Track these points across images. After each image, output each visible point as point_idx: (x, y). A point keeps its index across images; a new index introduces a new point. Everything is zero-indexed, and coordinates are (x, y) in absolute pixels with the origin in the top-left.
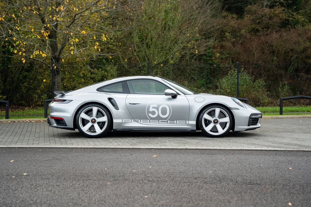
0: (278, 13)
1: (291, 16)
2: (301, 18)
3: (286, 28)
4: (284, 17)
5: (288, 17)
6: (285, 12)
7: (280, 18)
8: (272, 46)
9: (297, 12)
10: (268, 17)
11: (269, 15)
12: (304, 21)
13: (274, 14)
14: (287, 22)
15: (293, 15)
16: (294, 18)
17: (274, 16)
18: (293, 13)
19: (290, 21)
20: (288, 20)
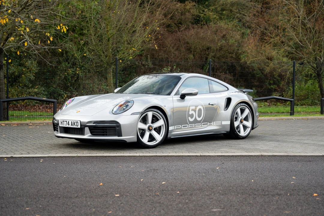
0: (189, 9)
1: (202, 12)
2: (212, 15)
3: (198, 25)
4: (196, 13)
5: (199, 13)
6: (196, 8)
7: (191, 13)
8: (188, 43)
9: (207, 8)
10: (180, 12)
11: (180, 10)
12: (215, 18)
13: (185, 9)
14: (198, 18)
15: (203, 11)
16: (205, 15)
17: (185, 11)
18: (204, 9)
19: (201, 18)
20: (199, 17)
